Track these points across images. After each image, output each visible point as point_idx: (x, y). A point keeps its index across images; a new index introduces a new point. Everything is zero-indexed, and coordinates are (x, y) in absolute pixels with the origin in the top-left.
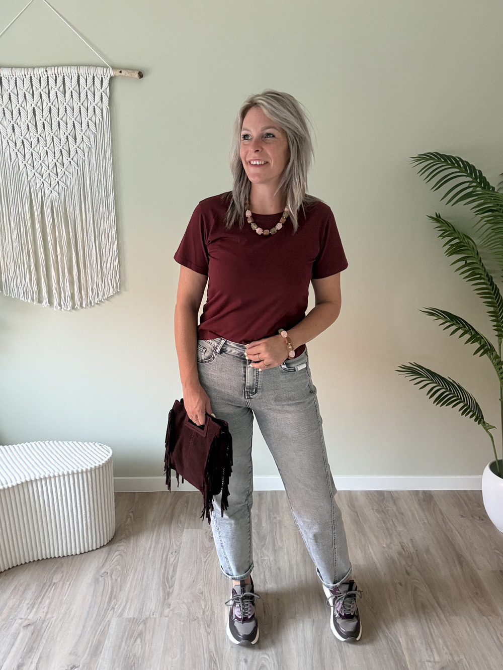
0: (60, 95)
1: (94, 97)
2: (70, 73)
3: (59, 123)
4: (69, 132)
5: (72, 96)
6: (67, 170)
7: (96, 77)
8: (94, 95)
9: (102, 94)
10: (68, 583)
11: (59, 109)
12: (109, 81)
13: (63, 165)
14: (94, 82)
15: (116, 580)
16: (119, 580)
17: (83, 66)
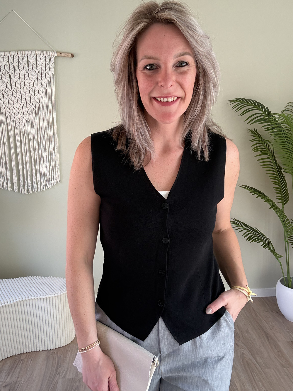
0: (26, 67)
1: (45, 68)
2: (31, 54)
3: (25, 83)
4: (31, 88)
5: (32, 67)
6: (29, 110)
7: (46, 57)
8: (45, 67)
9: (50, 66)
10: (31, 359)
11: (24, 75)
12: (54, 59)
13: (27, 108)
14: (45, 59)
15: (60, 356)
16: (62, 356)
17: (39, 50)
